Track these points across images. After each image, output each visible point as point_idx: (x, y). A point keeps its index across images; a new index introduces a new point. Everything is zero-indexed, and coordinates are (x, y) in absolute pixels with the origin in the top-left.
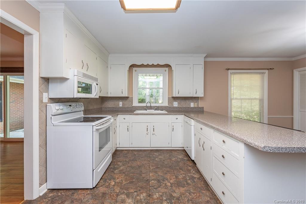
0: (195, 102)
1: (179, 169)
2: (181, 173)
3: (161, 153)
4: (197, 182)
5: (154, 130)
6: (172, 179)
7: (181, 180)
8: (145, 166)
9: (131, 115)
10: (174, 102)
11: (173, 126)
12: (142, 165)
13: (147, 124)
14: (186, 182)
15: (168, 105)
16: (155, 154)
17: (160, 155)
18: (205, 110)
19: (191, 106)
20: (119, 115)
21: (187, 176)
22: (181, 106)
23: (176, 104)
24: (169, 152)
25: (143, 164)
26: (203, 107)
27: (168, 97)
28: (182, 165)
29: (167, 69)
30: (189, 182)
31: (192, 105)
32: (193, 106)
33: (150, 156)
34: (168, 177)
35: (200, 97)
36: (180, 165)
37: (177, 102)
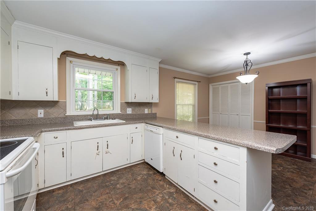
0: (149, 108)
1: (152, 189)
2: (157, 193)
3: (119, 174)
4: (177, 197)
5: (108, 147)
6: (151, 207)
7: (161, 203)
8: (106, 204)
9: (69, 129)
10: (128, 109)
11: (132, 137)
12: (100, 204)
13: (97, 140)
14: (168, 202)
15: (121, 113)
16: (112, 178)
17: (119, 178)
18: (158, 115)
19: (145, 113)
20: (43, 133)
21: (165, 195)
22: (135, 113)
23: (129, 111)
24: (129, 170)
25: (101, 202)
26: (156, 113)
27: (121, 102)
28: (152, 182)
29: (119, 68)
30: (171, 201)
31: (146, 111)
32: (147, 113)
33: (106, 185)
34: (146, 207)
35: (154, 103)
36: (150, 184)
37: (131, 109)
